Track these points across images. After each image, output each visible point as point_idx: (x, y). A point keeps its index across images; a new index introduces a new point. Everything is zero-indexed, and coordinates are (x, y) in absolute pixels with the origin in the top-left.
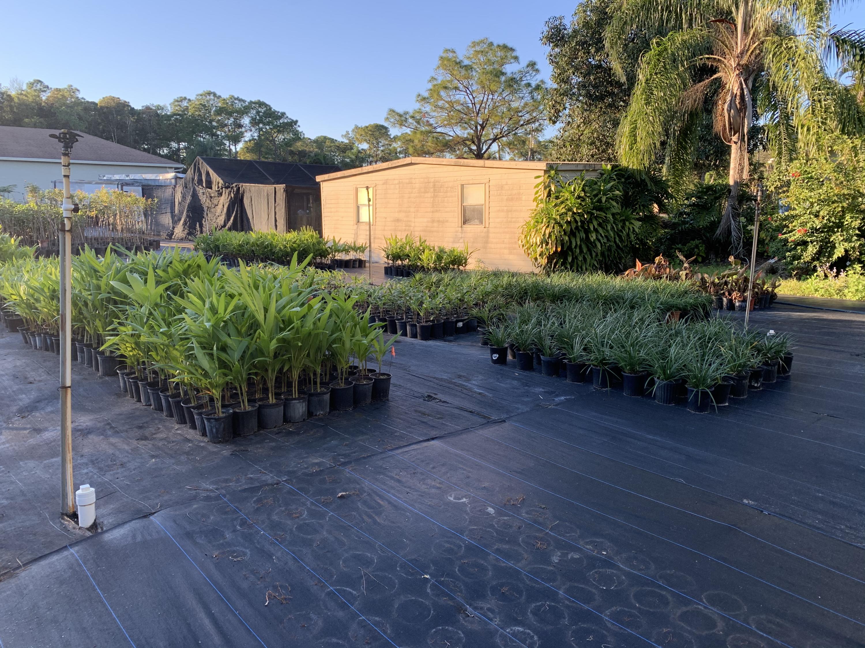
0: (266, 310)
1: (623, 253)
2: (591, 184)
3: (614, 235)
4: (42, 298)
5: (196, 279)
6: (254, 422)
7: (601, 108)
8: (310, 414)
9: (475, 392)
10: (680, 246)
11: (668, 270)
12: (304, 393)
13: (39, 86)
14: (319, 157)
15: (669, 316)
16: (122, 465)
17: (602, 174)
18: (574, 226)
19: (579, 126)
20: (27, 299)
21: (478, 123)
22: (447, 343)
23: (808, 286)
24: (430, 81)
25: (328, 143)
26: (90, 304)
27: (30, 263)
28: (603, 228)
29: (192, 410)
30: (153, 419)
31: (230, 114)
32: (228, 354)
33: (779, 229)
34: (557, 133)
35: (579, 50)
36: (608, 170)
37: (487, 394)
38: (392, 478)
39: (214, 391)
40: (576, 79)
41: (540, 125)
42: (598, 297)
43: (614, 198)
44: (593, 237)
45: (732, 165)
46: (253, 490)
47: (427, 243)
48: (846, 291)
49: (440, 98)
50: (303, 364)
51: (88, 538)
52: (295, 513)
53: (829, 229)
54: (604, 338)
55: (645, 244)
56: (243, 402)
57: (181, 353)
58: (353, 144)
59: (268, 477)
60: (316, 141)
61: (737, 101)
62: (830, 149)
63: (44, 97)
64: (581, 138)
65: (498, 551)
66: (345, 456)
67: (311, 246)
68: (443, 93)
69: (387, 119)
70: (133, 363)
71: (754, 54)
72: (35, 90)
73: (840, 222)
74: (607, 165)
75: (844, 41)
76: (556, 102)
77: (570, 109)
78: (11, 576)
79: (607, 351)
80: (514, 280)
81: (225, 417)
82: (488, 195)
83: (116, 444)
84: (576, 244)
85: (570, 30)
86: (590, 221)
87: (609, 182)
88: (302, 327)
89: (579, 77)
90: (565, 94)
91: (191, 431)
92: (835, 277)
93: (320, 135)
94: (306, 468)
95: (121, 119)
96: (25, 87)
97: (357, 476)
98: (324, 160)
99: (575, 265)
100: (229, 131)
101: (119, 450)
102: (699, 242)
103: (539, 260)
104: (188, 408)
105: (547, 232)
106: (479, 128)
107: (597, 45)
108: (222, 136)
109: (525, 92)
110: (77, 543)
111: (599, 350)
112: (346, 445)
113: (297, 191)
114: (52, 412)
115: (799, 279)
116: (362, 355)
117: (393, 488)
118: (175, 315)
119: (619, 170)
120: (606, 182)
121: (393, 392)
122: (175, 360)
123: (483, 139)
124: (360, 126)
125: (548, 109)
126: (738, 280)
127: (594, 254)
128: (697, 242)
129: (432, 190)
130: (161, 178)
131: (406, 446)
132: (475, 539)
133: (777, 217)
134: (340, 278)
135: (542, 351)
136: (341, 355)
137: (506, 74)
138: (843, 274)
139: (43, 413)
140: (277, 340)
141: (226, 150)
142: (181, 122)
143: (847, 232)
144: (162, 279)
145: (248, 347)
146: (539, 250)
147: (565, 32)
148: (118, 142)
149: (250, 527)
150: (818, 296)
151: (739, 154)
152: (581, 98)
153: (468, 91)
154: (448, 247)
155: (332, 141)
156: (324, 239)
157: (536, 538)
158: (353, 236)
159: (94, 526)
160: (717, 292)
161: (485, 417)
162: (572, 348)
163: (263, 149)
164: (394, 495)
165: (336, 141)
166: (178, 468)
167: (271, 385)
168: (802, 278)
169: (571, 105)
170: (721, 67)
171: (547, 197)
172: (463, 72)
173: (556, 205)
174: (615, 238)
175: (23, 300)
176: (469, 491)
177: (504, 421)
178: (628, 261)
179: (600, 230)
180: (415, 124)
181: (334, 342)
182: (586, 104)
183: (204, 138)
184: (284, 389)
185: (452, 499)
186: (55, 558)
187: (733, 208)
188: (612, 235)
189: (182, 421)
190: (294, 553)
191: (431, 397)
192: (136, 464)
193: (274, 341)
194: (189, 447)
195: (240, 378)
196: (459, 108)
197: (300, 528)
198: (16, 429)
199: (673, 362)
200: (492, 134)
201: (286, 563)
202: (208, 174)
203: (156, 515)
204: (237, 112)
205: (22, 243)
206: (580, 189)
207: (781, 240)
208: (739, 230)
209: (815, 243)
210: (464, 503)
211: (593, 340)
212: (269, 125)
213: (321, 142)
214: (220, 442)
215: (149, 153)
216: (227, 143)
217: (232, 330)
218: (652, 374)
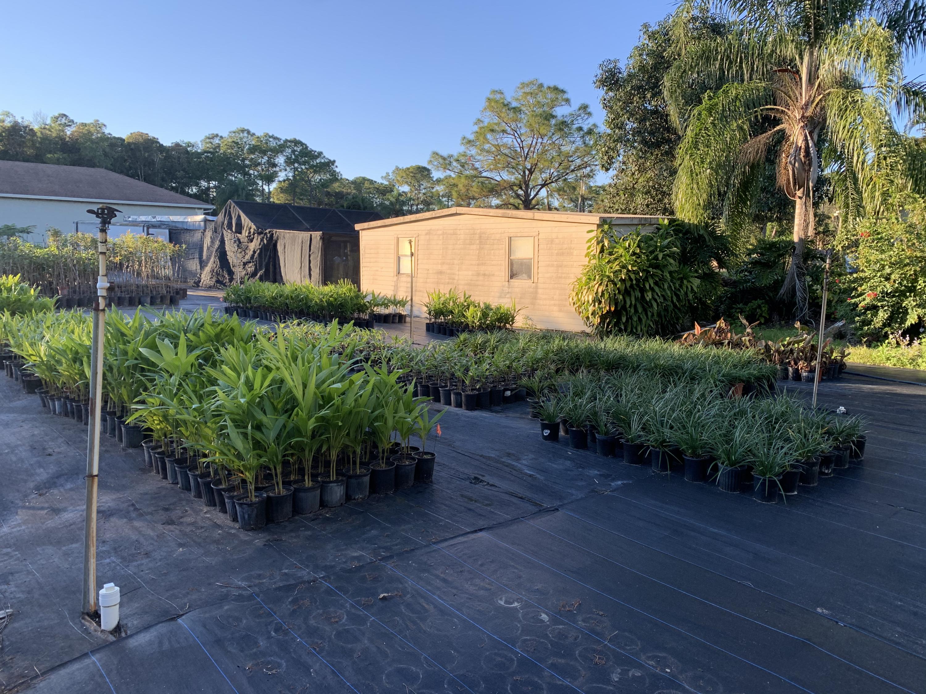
0: (305, 386)
1: (681, 313)
2: (646, 240)
3: (672, 294)
4: (64, 361)
5: (230, 347)
6: (288, 508)
7: (657, 155)
8: (348, 497)
9: (526, 474)
10: (741, 305)
11: (729, 335)
12: (343, 475)
13: (63, 120)
14: (357, 200)
15: (733, 392)
16: (147, 554)
17: (659, 229)
18: (628, 284)
19: (633, 174)
20: (48, 361)
21: (526, 168)
22: (494, 414)
23: (879, 354)
24: (476, 124)
25: (367, 185)
26: (115, 370)
27: (51, 317)
28: (660, 287)
29: (223, 493)
30: (181, 500)
31: (264, 152)
32: (263, 433)
33: (848, 291)
34: (611, 181)
35: (634, 95)
36: (665, 225)
37: (538, 476)
38: (437, 577)
39: (247, 474)
40: (630, 125)
41: (592, 171)
42: (656, 367)
43: (672, 255)
44: (649, 296)
45: (797, 221)
46: (289, 588)
47: (472, 299)
48: (920, 360)
49: (487, 141)
50: (343, 443)
51: (112, 643)
52: (334, 617)
53: (901, 294)
54: (664, 417)
55: (704, 304)
56: (278, 484)
57: (213, 430)
58: (394, 186)
59: (304, 573)
60: (354, 182)
61: (802, 154)
62: (901, 208)
63: (69, 131)
64: (635, 186)
65: (554, 666)
66: (387, 549)
67: (349, 300)
68: (489, 136)
69: (430, 162)
70: (160, 437)
71: (819, 105)
72: (60, 125)
73: (912, 286)
74: (664, 219)
75: (916, 94)
76: (609, 148)
77: (624, 156)
78: (29, 687)
79: (667, 431)
80: (565, 344)
81: (259, 502)
82: (537, 248)
83: (141, 529)
84: (631, 303)
85: (625, 74)
86: (646, 279)
87: (666, 238)
88: (342, 403)
89: (634, 122)
90: (619, 140)
91: (221, 515)
92: (908, 345)
93: (358, 176)
94: (345, 562)
95: (149, 156)
96: (49, 121)
97: (400, 574)
98: (362, 203)
99: (630, 326)
100: (263, 170)
101: (144, 535)
102: (761, 302)
103: (591, 319)
104: (219, 491)
105: (600, 290)
106: (527, 172)
107: (653, 90)
108: (255, 176)
109: (577, 136)
110: (98, 649)
111: (658, 431)
112: (387, 536)
113: (334, 238)
114: (71, 489)
115: (869, 346)
116: (405, 434)
117: (438, 589)
118: (207, 387)
119: (677, 225)
120: (663, 237)
121: (438, 473)
122: (206, 438)
123: (531, 184)
124: (401, 167)
125: (601, 155)
126: (804, 348)
127: (649, 314)
128: (760, 302)
129: (478, 242)
130: (189, 220)
131: (452, 538)
132: (528, 651)
133: (845, 279)
134: (380, 338)
135: (597, 429)
136: (382, 433)
137: (556, 117)
138: (916, 342)
139: (62, 490)
140: (316, 418)
141: (258, 190)
142: (211, 159)
143: (921, 297)
144: (193, 344)
145: (284, 426)
146: (591, 309)
147: (620, 75)
148: (145, 180)
149: (286, 633)
150: (890, 366)
151: (804, 209)
152: (636, 144)
153: (516, 135)
154: (494, 305)
155: (371, 182)
156: (362, 293)
157: (595, 651)
158: (393, 288)
159: (118, 629)
160: (783, 361)
161: (536, 504)
162: (630, 428)
163: (298, 190)
164: (439, 597)
165: (375, 182)
166: (207, 559)
167: (308, 464)
168: (873, 345)
169: (625, 152)
170: (784, 118)
171: (600, 252)
172: (511, 115)
173: (609, 262)
174: (672, 297)
175: (43, 361)
176: (521, 594)
177: (557, 510)
178: (685, 321)
179: (657, 289)
180: (460, 167)
181: (376, 419)
182: (641, 150)
183: (236, 177)
184: (321, 470)
185: (502, 603)
186: (76, 666)
187: (798, 267)
188: (669, 294)
189: (212, 503)
190: (333, 665)
191: (478, 479)
192: (162, 553)
193: (313, 420)
194: (219, 534)
195: (275, 460)
196: (506, 151)
197: (339, 635)
198: (33, 508)
199: (738, 445)
200: (541, 179)
201: (325, 678)
202: (239, 217)
203: (184, 617)
204: (271, 150)
205: (43, 292)
206: (635, 245)
207: (849, 304)
208: (805, 290)
209: (886, 308)
210: (515, 608)
211: (653, 419)
212: (305, 165)
213: (359, 183)
214: (252, 530)
215: (177, 192)
216: (260, 183)
217: (268, 408)
218: (715, 459)
